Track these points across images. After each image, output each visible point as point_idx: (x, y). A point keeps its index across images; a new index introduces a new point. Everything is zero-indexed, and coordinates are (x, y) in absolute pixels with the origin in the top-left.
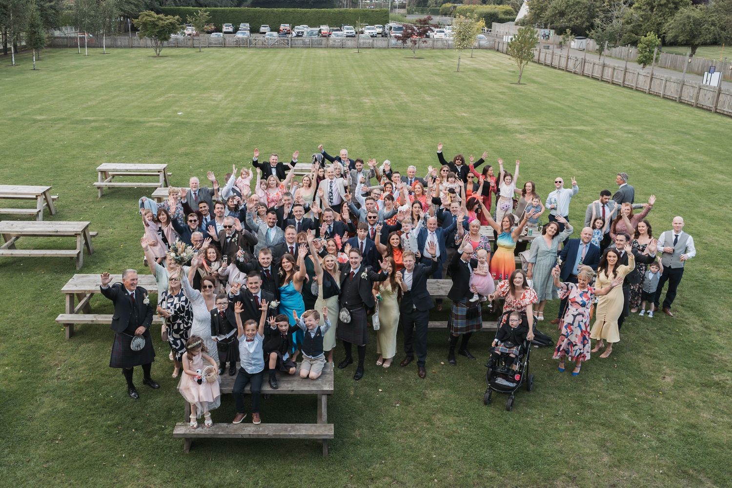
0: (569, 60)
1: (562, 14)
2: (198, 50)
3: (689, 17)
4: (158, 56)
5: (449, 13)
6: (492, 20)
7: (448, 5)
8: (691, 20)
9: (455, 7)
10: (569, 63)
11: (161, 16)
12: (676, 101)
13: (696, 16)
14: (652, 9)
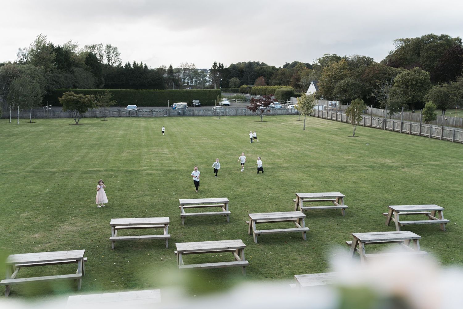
0: (373, 120)
1: (345, 91)
2: (103, 119)
3: (440, 91)
4: (77, 124)
5: (246, 91)
6: (290, 96)
7: (245, 86)
8: (442, 93)
9: (250, 88)
10: (373, 122)
11: (81, 95)
12: (452, 141)
13: (444, 90)
14: (407, 86)
